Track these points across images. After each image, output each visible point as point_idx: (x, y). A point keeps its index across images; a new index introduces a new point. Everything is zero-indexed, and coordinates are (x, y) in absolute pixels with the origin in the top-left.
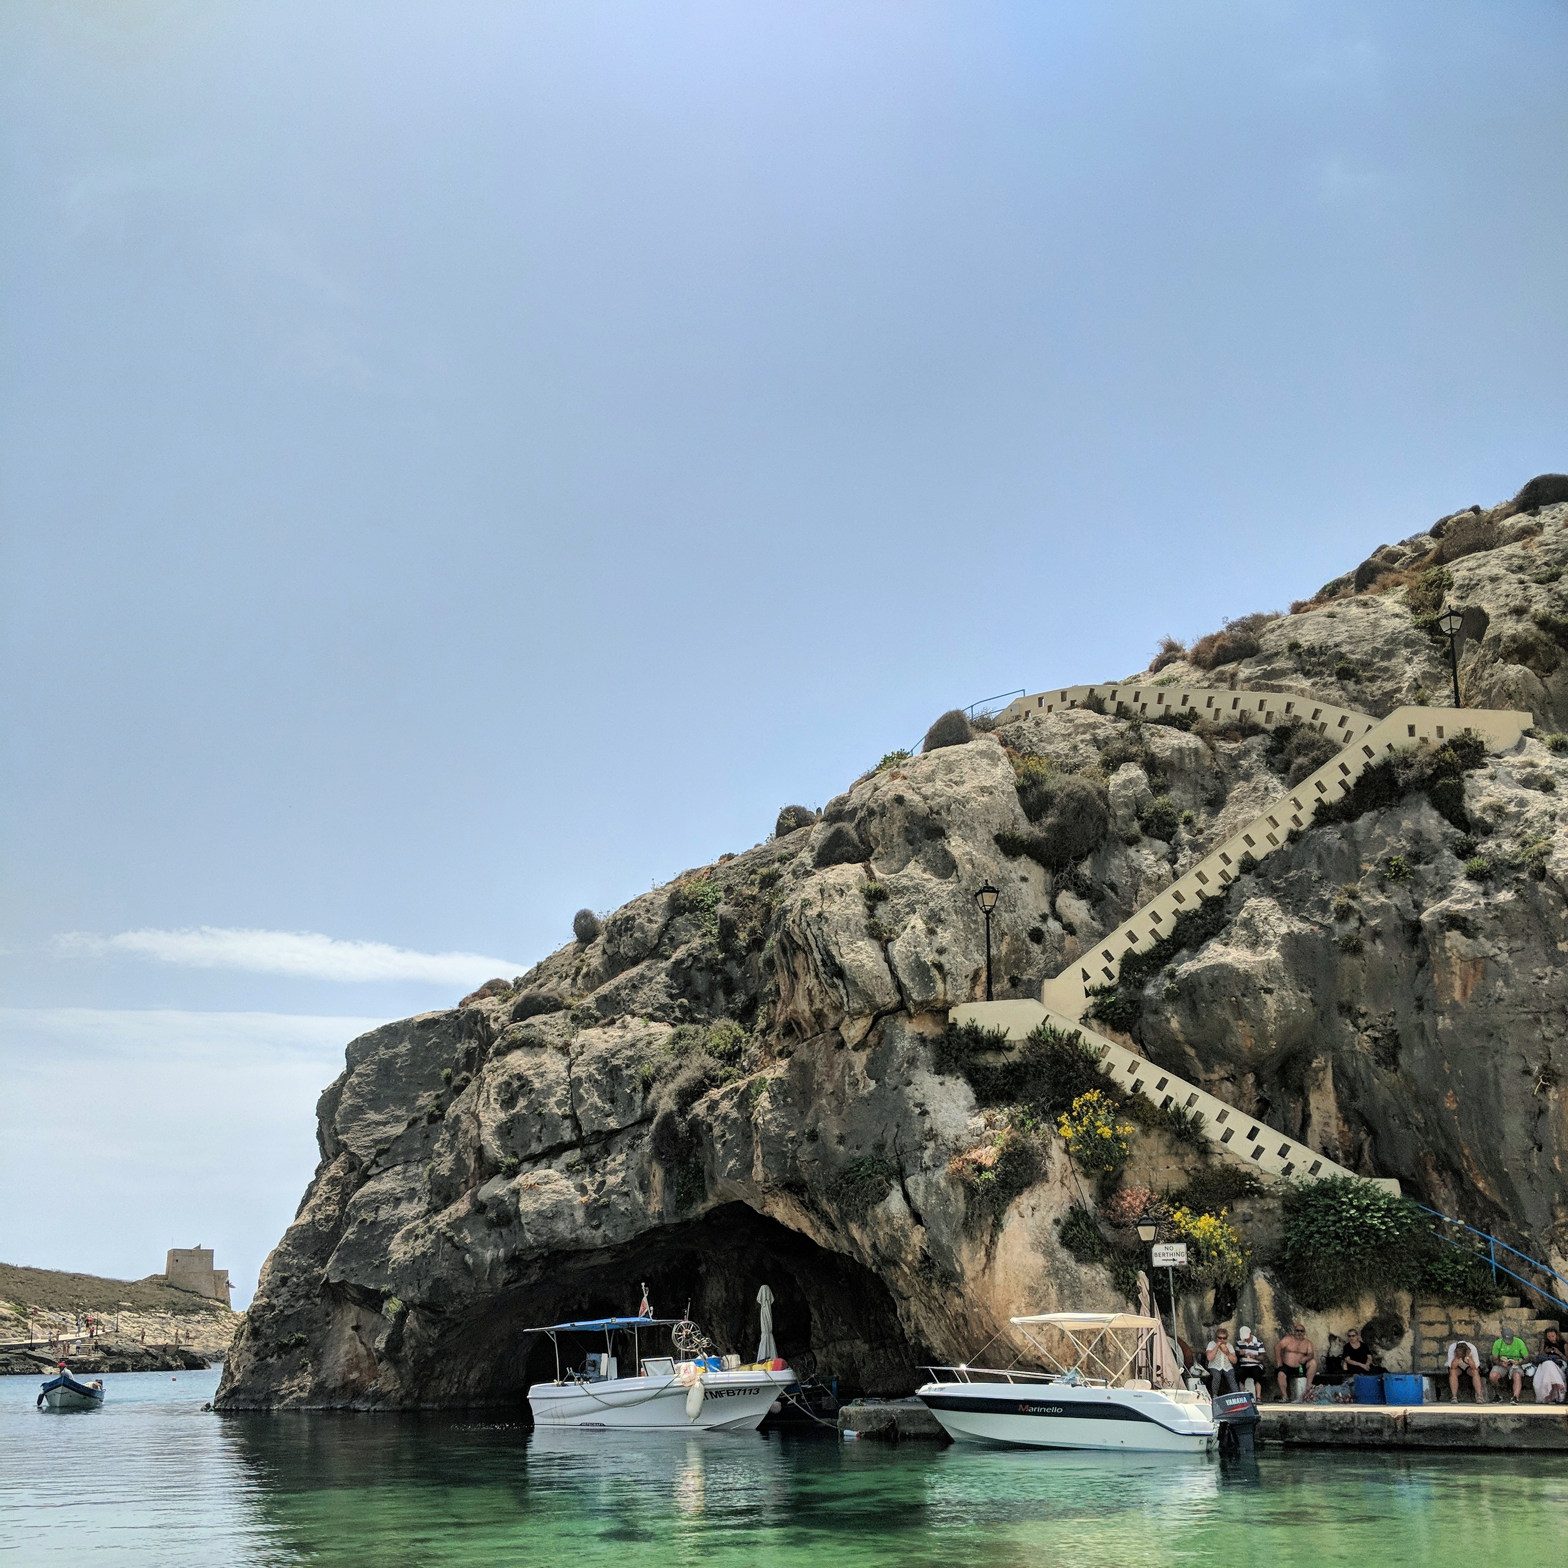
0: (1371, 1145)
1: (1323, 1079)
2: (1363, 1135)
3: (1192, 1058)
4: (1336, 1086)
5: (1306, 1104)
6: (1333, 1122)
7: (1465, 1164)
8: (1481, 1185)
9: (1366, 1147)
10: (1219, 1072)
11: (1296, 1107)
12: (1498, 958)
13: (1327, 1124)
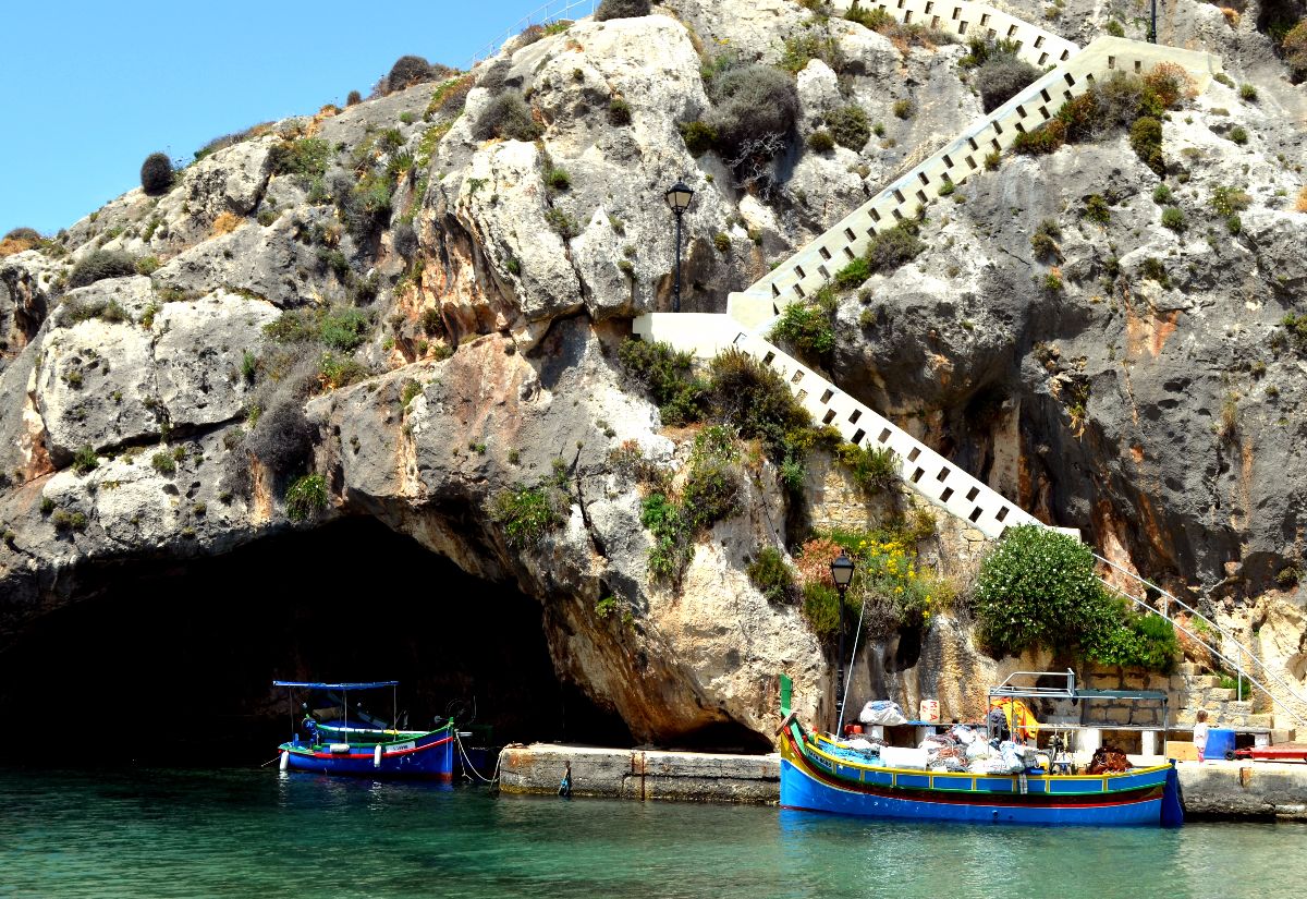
0: (1049, 490)
1: (1009, 421)
2: (1041, 481)
3: (879, 390)
4: (1021, 430)
5: (992, 446)
6: (1015, 466)
7: (1143, 517)
8: (1156, 539)
9: (1044, 493)
10: (907, 407)
11: (981, 448)
12: (1191, 311)
13: (1008, 468)
